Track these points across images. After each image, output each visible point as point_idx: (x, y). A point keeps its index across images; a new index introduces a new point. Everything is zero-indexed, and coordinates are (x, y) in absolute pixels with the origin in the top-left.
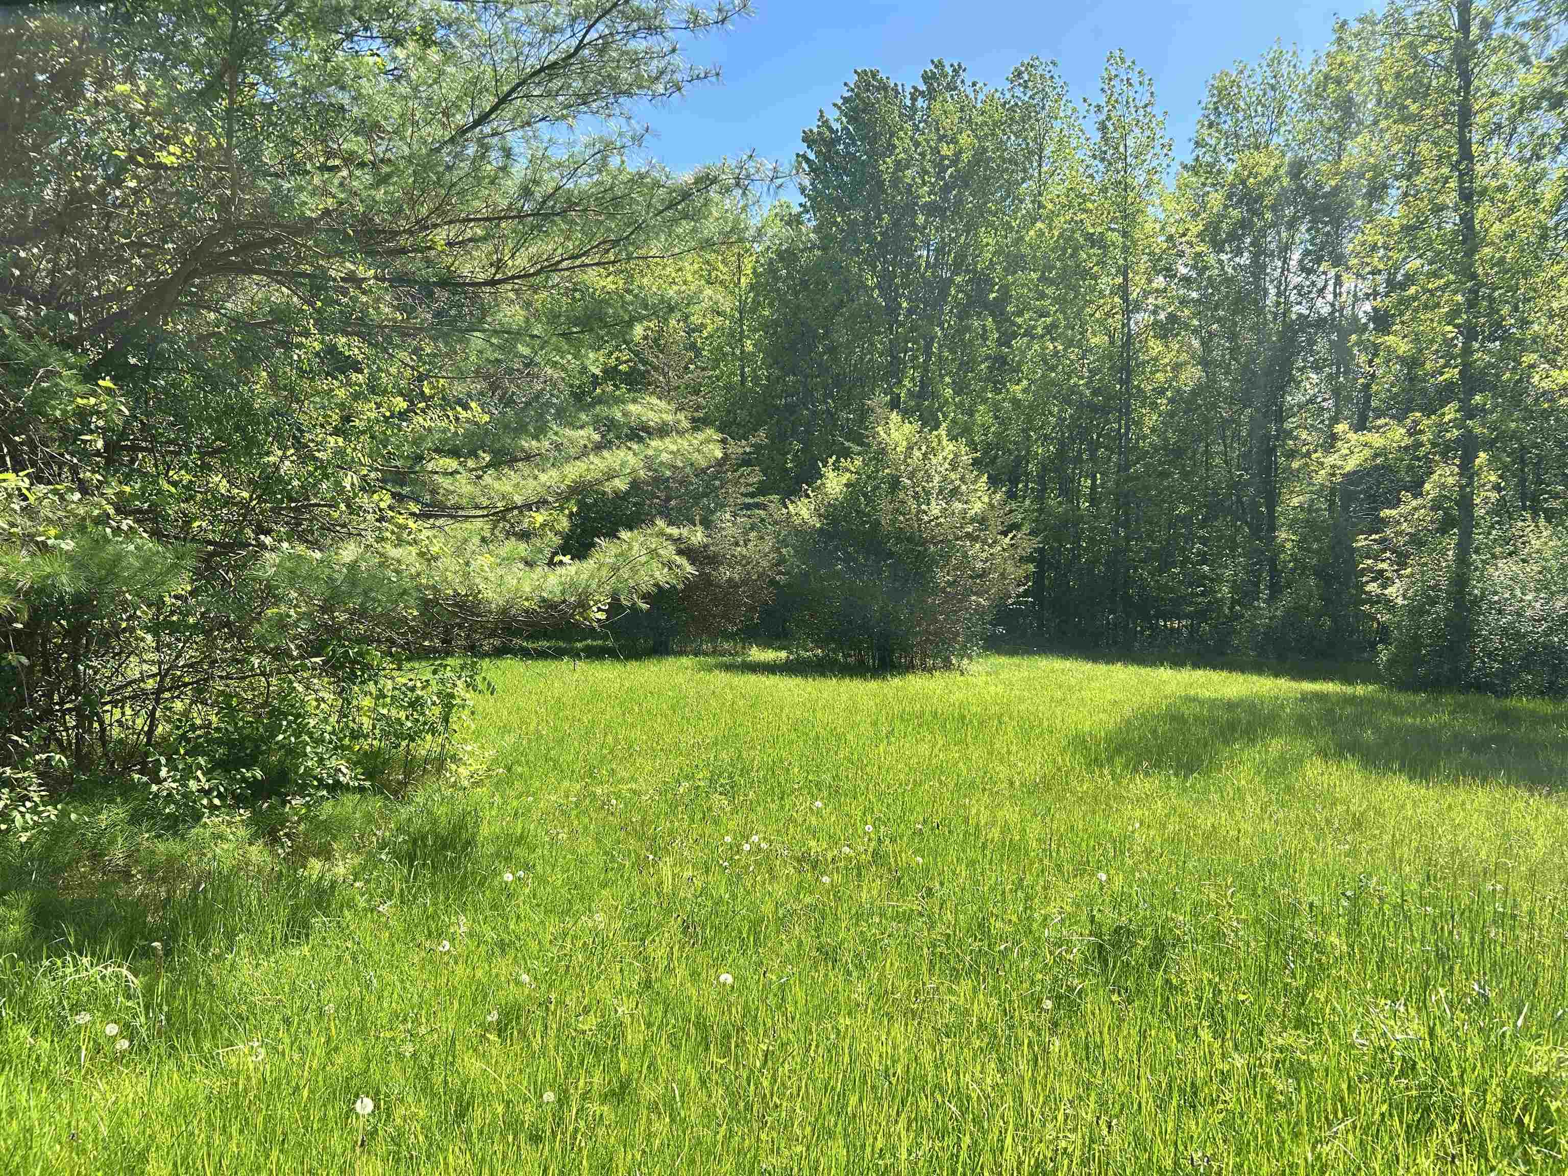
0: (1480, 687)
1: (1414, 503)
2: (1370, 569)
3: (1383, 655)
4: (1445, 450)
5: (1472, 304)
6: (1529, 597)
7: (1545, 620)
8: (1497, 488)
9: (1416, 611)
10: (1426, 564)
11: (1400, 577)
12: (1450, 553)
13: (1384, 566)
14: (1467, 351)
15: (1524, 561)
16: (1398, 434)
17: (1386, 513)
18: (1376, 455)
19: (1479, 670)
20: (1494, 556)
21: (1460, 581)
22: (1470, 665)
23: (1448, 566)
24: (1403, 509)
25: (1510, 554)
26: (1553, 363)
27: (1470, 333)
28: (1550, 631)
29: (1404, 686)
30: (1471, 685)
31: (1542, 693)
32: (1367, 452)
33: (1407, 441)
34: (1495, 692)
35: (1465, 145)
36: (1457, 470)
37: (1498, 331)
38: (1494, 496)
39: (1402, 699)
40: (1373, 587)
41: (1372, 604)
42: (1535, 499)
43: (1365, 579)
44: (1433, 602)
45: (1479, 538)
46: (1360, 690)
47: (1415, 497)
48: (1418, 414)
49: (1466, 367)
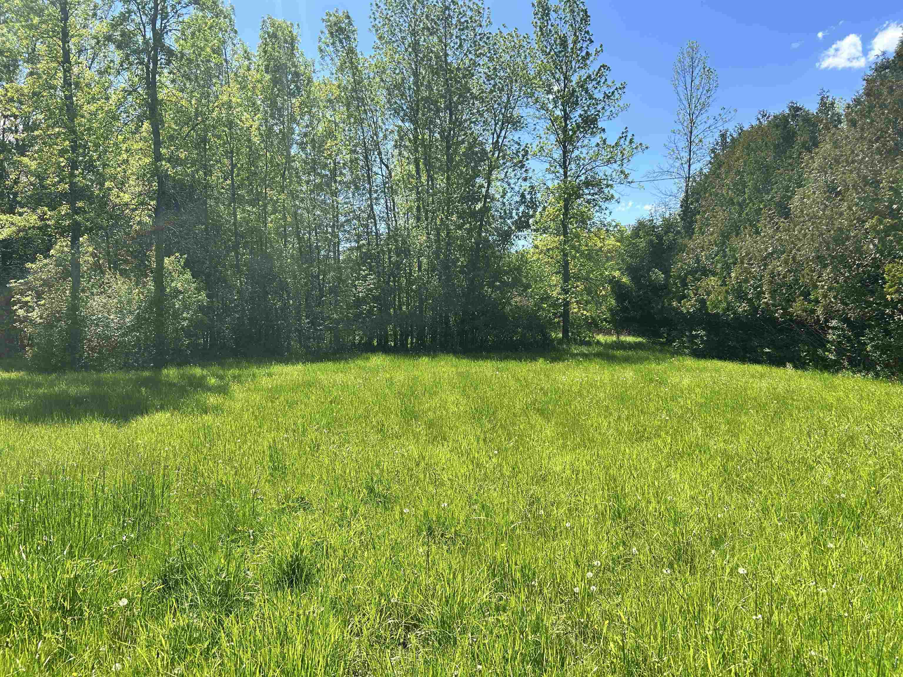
0: (86, 367)
1: (45, 261)
2: (19, 301)
3: (29, 353)
4: (62, 231)
5: (74, 148)
6: (112, 317)
7: (121, 329)
8: (93, 255)
9: (49, 325)
10: (54, 298)
11: (38, 306)
12: (68, 292)
13: (28, 299)
14: (72, 175)
15: (110, 297)
16: (33, 219)
17: (29, 265)
18: (19, 231)
19: (86, 358)
20: (92, 294)
21: (74, 308)
22: (81, 356)
23: (67, 300)
24: (39, 264)
25: (101, 293)
26: (121, 189)
27: (74, 165)
28: (124, 335)
29: (42, 370)
30: (82, 367)
31: (121, 369)
32: (14, 228)
33: (39, 223)
34: (95, 370)
35: (67, 53)
36: (69, 243)
37: (90, 166)
38: (91, 259)
39: (40, 378)
40: (21, 312)
41: (21, 322)
42: (115, 263)
43: (15, 307)
44: (59, 320)
45: (84, 283)
46: (13, 375)
47: (45, 258)
48: (46, 209)
49: (72, 185)
